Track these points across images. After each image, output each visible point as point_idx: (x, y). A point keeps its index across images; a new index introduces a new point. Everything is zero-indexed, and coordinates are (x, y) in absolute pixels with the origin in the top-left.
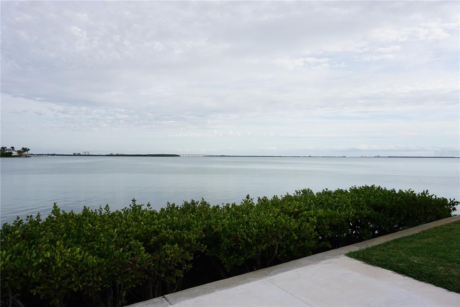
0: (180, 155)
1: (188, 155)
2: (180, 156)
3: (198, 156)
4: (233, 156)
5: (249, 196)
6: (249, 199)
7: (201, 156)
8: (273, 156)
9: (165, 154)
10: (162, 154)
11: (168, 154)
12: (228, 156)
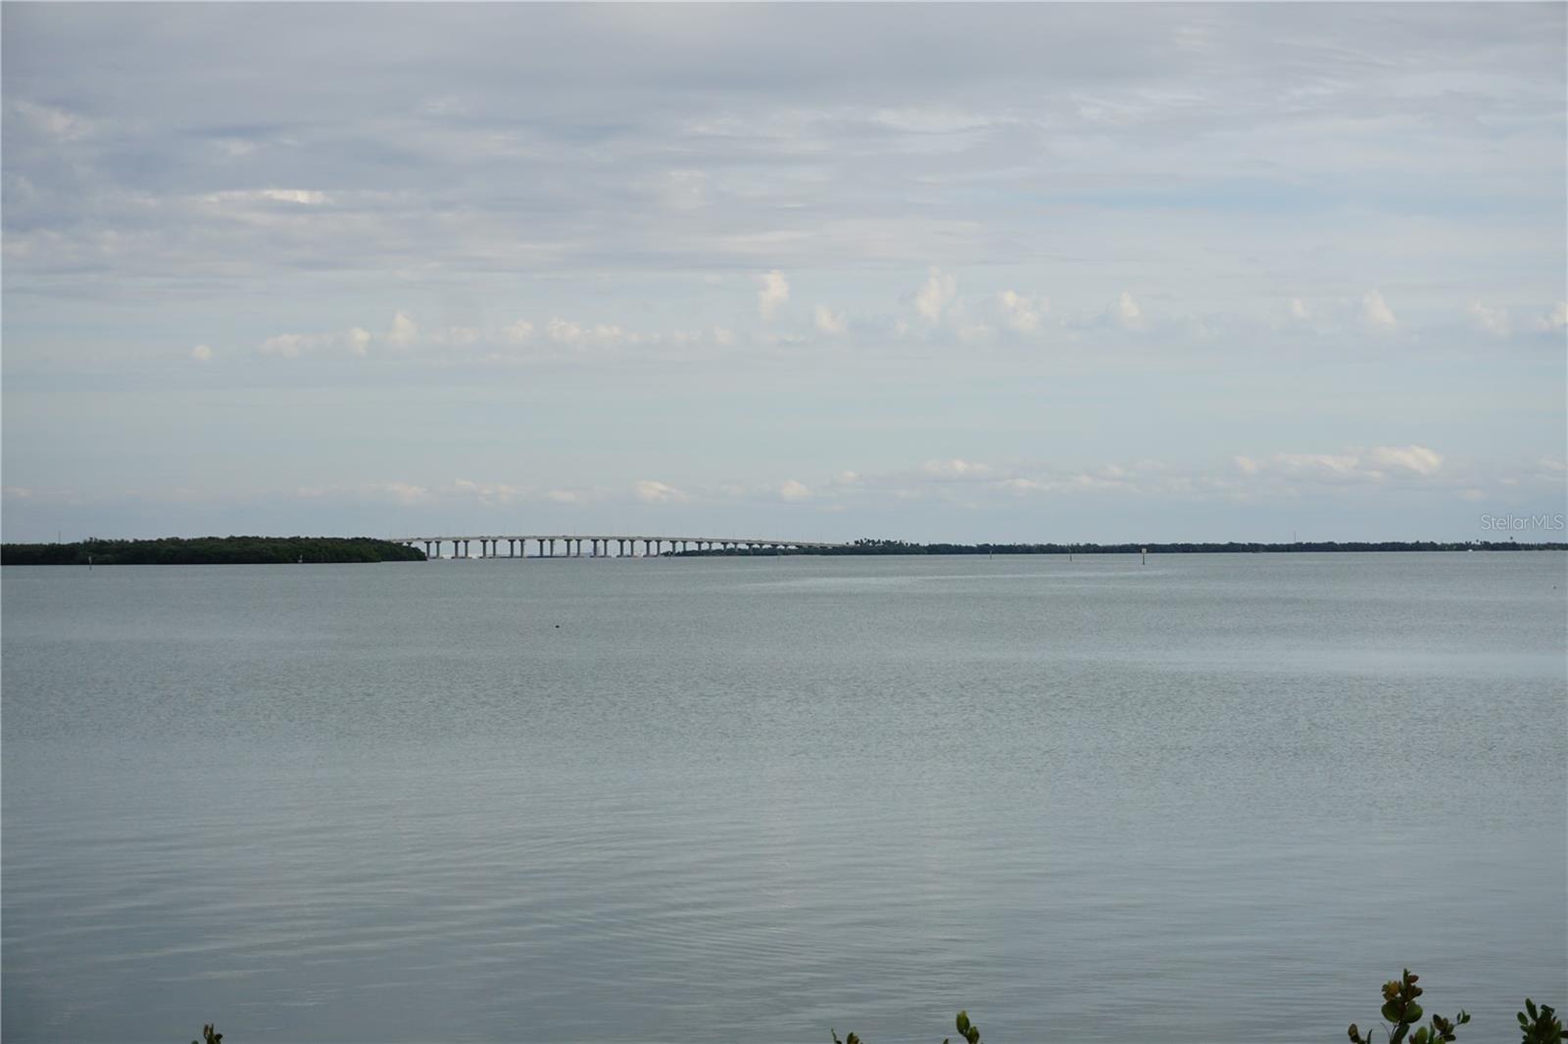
0: (423, 548)
1: (533, 548)
2: (418, 556)
3: (614, 548)
4: (984, 550)
5: (1418, 992)
6: (1414, 1028)
7: (640, 548)
8: (1417, 547)
9: (263, 534)
10: (231, 539)
11: (295, 540)
12: (933, 550)
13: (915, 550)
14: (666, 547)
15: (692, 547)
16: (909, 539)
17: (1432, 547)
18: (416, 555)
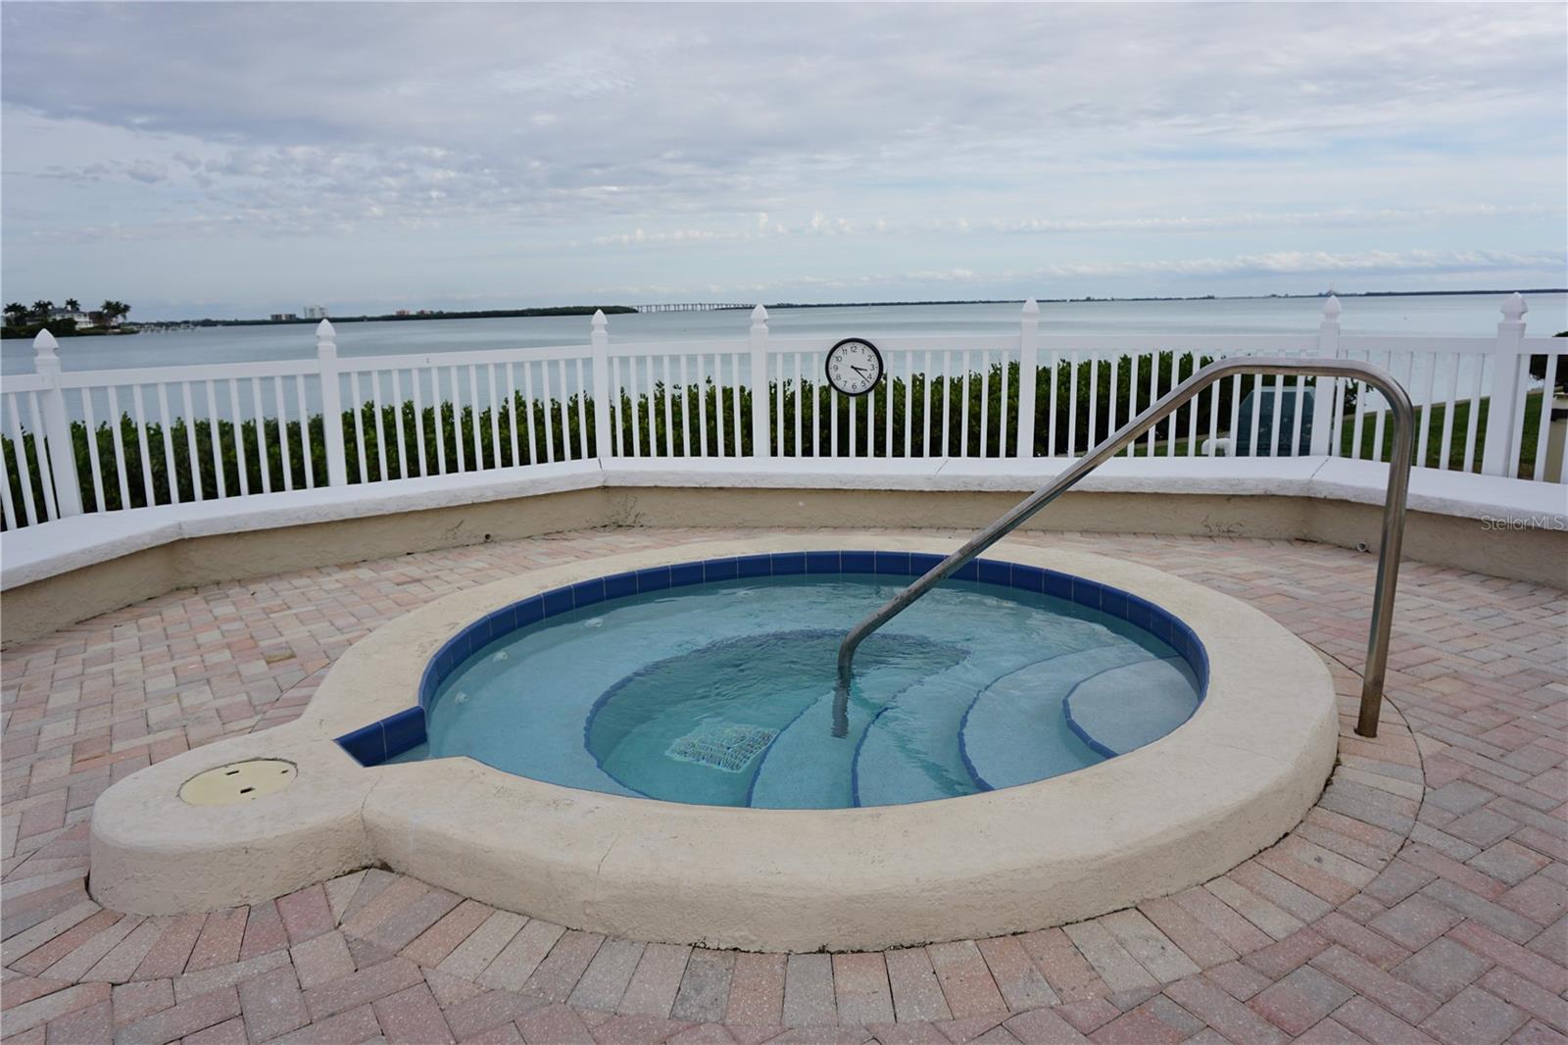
0: (637, 309)
2: (637, 311)
13: (797, 306)
14: (716, 307)
15: (724, 307)
16: (794, 303)
17: (963, 302)
18: (635, 311)
